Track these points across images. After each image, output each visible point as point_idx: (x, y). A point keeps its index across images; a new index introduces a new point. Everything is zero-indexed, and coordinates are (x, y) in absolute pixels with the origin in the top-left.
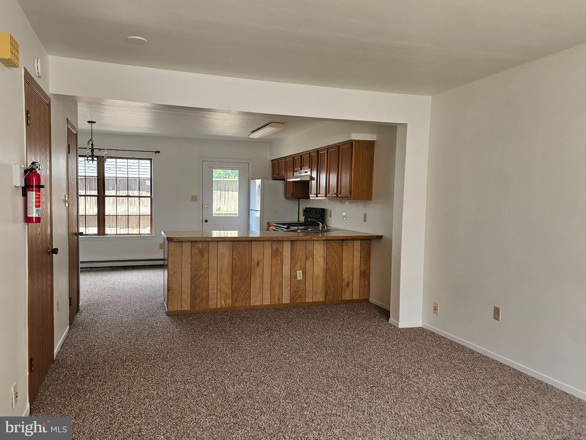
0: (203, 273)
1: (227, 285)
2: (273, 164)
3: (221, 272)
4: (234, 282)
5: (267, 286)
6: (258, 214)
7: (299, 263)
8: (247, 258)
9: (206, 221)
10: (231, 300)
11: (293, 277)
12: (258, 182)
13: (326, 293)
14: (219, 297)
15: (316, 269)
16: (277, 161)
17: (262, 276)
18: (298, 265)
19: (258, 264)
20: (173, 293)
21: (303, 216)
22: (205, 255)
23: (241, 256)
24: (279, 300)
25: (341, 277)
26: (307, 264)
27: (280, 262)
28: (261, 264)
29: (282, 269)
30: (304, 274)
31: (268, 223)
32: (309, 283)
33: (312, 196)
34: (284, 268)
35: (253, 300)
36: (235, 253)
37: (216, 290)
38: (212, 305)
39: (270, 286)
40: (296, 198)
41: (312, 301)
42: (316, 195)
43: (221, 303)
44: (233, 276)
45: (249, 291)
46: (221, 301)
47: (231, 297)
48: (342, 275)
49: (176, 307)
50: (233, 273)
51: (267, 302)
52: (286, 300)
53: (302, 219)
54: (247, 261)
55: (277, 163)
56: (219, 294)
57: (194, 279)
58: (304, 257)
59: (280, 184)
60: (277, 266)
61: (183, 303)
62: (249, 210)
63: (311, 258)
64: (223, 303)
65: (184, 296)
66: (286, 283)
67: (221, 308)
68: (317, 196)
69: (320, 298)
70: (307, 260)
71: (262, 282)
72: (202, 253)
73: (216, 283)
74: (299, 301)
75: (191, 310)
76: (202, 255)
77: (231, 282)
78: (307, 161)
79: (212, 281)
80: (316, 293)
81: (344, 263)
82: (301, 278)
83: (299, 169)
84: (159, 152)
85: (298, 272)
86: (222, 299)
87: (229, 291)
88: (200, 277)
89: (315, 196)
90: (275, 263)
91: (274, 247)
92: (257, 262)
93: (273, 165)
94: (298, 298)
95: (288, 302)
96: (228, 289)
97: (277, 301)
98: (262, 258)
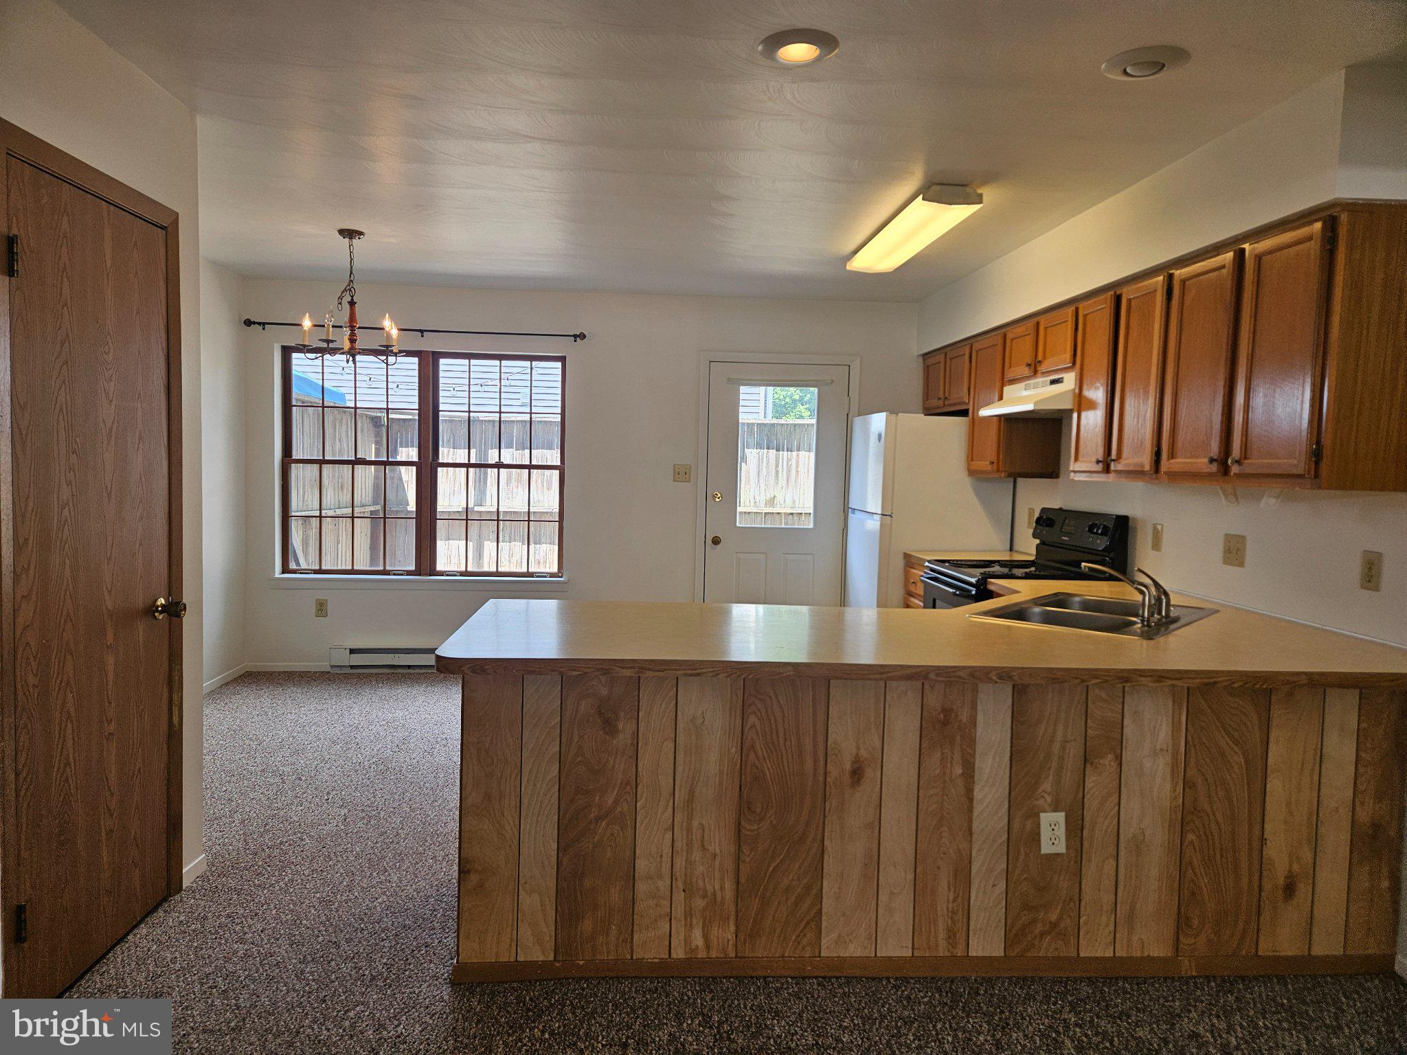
0: (610, 802)
1: (717, 862)
2: (928, 367)
3: (690, 800)
4: (745, 849)
6: (874, 524)
7: (1051, 778)
8: (808, 747)
10: (732, 928)
11: (1021, 839)
12: (878, 421)
13: (1182, 924)
14: (678, 911)
15: (1132, 806)
16: (942, 356)
17: (876, 825)
18: (1047, 785)
19: (857, 773)
20: (481, 885)
21: (1035, 536)
22: (620, 727)
23: (781, 741)
24: (951, 936)
25: (1256, 854)
26: (1088, 785)
27: (958, 770)
28: (870, 773)
29: (971, 800)
30: (1075, 828)
31: (907, 557)
32: (1097, 871)
33: (1081, 470)
34: (978, 794)
35: (834, 935)
36: (752, 720)
37: (668, 882)
38: (648, 945)
39: (911, 876)
41: (1109, 954)
42: (1101, 465)
43: (687, 941)
44: (743, 823)
45: (814, 892)
46: (689, 927)
47: (732, 918)
48: (1263, 840)
49: (493, 951)
50: (744, 808)
51: (896, 947)
52: (986, 944)
54: (809, 761)
55: (942, 361)
56: (679, 897)
57: (572, 830)
58: (1075, 750)
60: (944, 788)
61: (525, 932)
62: (846, 509)
63: (1110, 756)
64: (698, 941)
65: (528, 901)
66: (986, 862)
67: (689, 962)
68: (1107, 470)
69: (1149, 940)
70: (1088, 765)
71: (874, 861)
72: (607, 716)
73: (667, 851)
74: (1047, 948)
75: (557, 964)
76: (610, 727)
77: (732, 849)
78: (1061, 339)
79: (652, 840)
80: (1131, 917)
81: (1275, 785)
82: (1061, 848)
83: (1026, 371)
84: (582, 336)
85: (1046, 818)
86: (694, 921)
87: (722, 888)
88: (598, 819)
90: (937, 772)
91: (934, 700)
92: (854, 762)
93: (927, 370)
94: (1042, 935)
95: (999, 952)
96: (722, 880)
97: (942, 943)
98: (878, 743)
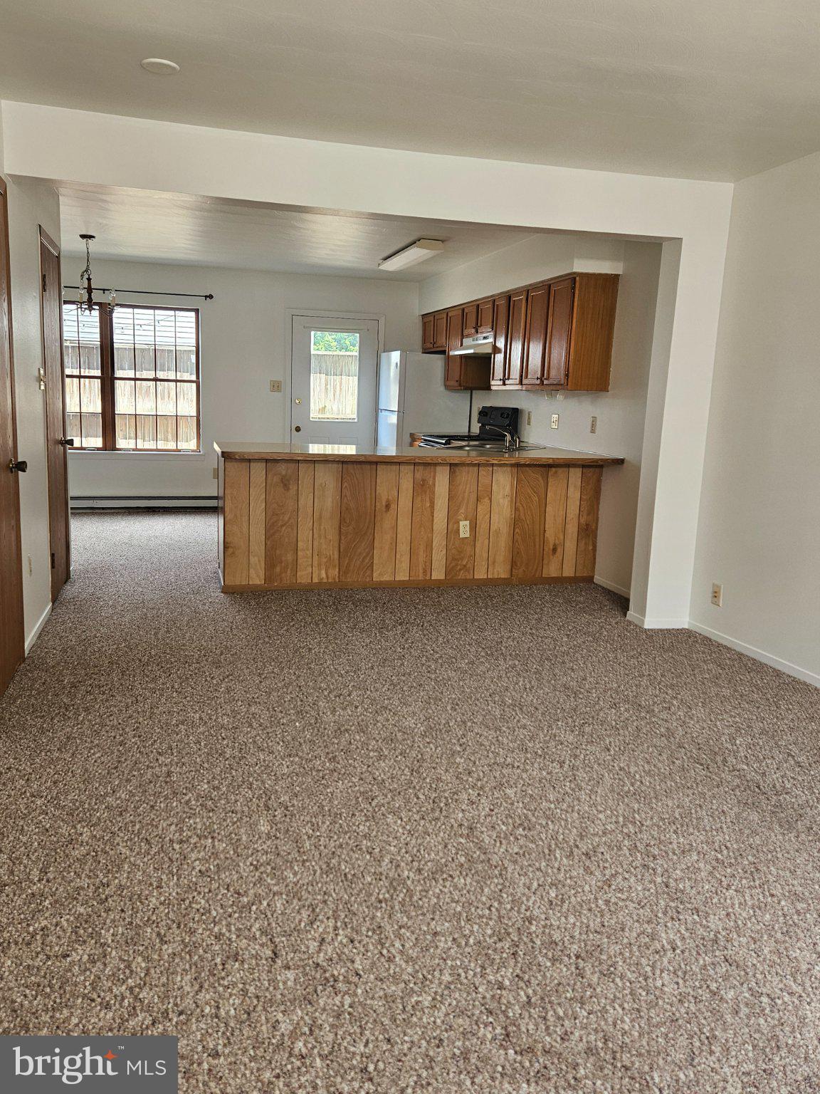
0: (287, 519)
1: (331, 543)
2: (425, 322)
3: (320, 517)
4: (343, 538)
5: (403, 548)
6: (393, 419)
7: (464, 507)
8: (368, 495)
9: (298, 429)
10: (338, 570)
11: (452, 532)
12: (395, 356)
13: (513, 564)
14: (315, 563)
15: (495, 518)
16: (432, 318)
17: (395, 528)
18: (462, 511)
19: (388, 506)
20: (233, 553)
21: (479, 422)
22: (291, 487)
23: (357, 491)
24: (425, 571)
25: (542, 536)
26: (478, 510)
27: (428, 505)
28: (393, 507)
29: (433, 517)
30: (474, 527)
31: (412, 435)
32: (481, 544)
33: (496, 384)
34: (435, 515)
35: (378, 572)
36: (345, 484)
37: (311, 552)
38: (303, 577)
39: (409, 548)
40: (466, 389)
41: (485, 577)
42: (502, 381)
43: (319, 575)
44: (342, 527)
45: (370, 554)
46: (320, 570)
47: (338, 565)
48: (545, 531)
49: (239, 580)
50: (342, 521)
51: (403, 576)
52: (438, 574)
53: (476, 429)
54: (369, 502)
55: (433, 320)
56: (316, 557)
57: (271, 531)
58: (474, 496)
59: (438, 361)
60: (422, 512)
61: (252, 572)
62: (377, 410)
63: (487, 498)
64: (324, 575)
65: (253, 560)
66: (438, 541)
67: (320, 583)
68: (504, 384)
69: (501, 571)
70: (478, 502)
71: (395, 542)
72: (285, 483)
73: (310, 539)
74: (462, 575)
75: (266, 585)
76: (286, 487)
77: (338, 537)
78: (487, 316)
79: (304, 535)
80: (494, 562)
81: (549, 509)
82: (467, 535)
83: (473, 331)
84: (211, 297)
85: (462, 523)
86: (322, 567)
87: (333, 554)
88: (282, 526)
89: (501, 383)
90: (420, 505)
91: (418, 476)
92: (387, 501)
93: (425, 325)
94: (460, 570)
95: (442, 577)
96: (333, 551)
97: (421, 575)
98: (396, 494)
